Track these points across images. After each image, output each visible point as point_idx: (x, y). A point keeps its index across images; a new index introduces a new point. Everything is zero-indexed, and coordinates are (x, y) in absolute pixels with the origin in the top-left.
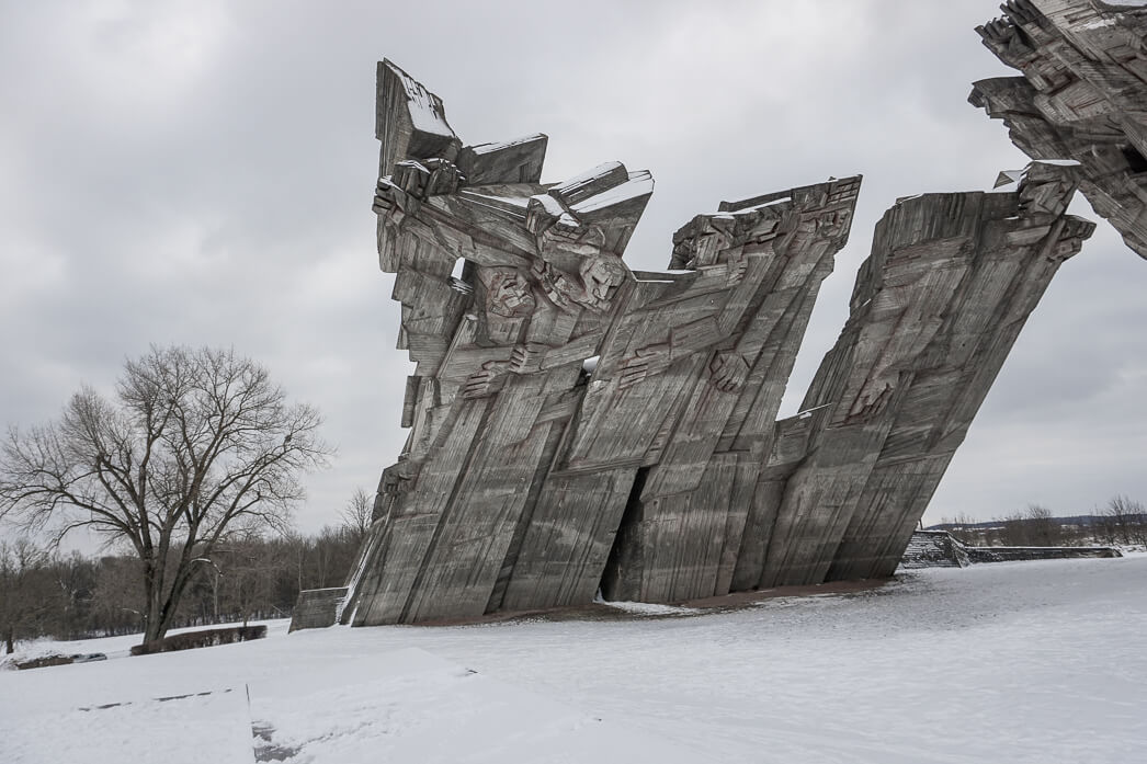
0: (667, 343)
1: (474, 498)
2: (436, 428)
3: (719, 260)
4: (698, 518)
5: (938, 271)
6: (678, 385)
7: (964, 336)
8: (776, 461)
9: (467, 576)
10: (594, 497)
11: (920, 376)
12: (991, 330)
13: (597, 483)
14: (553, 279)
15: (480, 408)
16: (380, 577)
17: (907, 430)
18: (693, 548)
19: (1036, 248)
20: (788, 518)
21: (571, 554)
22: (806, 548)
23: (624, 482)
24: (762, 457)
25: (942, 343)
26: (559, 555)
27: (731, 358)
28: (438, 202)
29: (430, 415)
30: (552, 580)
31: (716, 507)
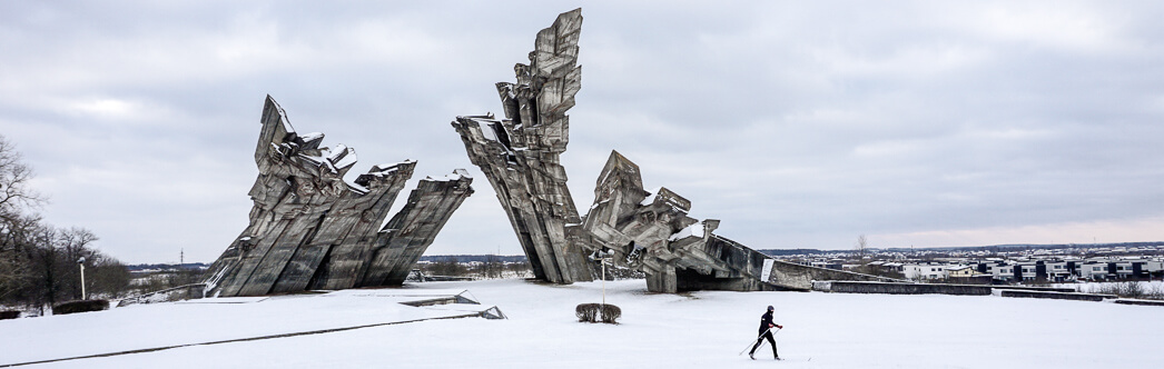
0: (354, 208)
1: (275, 252)
2: (270, 229)
3: (376, 187)
4: (349, 263)
5: (435, 199)
6: (352, 220)
7: (438, 215)
8: (376, 245)
9: (264, 280)
10: (314, 254)
11: (424, 224)
12: (445, 214)
13: (316, 249)
14: (323, 186)
15: (287, 222)
16: (234, 279)
17: (417, 239)
18: (345, 272)
19: (460, 195)
20: (376, 264)
21: (301, 273)
22: (379, 274)
23: (325, 249)
24: (372, 244)
25: (432, 216)
26: (298, 273)
27: (370, 212)
28: (293, 159)
29: (269, 224)
30: (292, 282)
31: (355, 259)
